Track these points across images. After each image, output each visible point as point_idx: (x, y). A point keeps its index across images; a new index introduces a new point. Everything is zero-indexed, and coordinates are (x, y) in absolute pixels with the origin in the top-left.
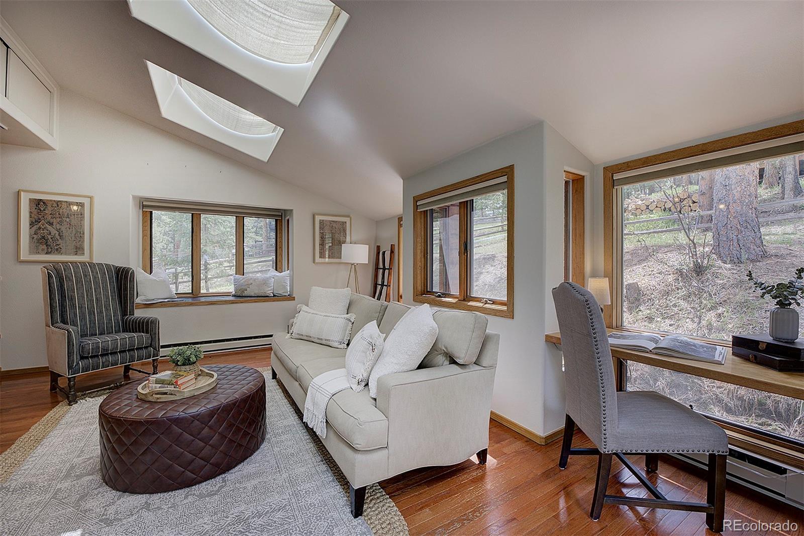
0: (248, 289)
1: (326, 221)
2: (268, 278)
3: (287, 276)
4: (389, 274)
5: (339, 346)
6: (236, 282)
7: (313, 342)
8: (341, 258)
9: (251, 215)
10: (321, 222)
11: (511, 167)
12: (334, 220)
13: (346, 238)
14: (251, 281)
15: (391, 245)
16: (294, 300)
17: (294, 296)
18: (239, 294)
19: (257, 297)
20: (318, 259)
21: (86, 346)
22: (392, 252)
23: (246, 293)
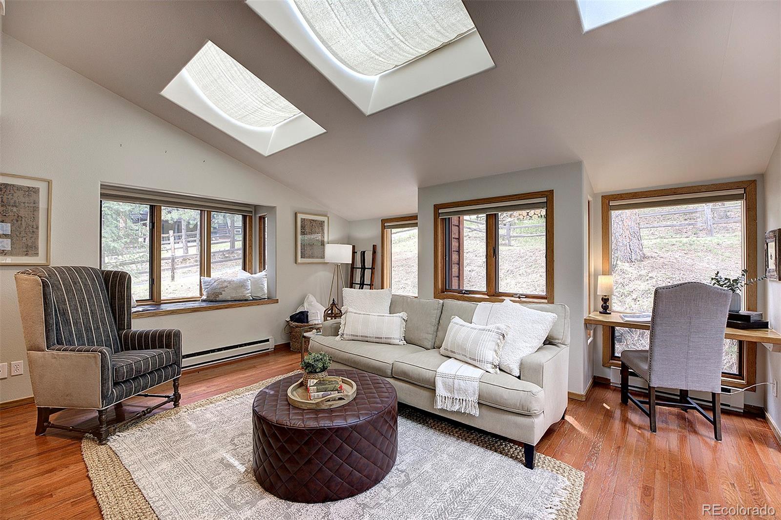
0: (223, 293)
1: (307, 220)
2: (245, 280)
3: (264, 278)
4: (372, 273)
5: (400, 343)
6: (207, 285)
7: (367, 341)
8: (324, 258)
9: (220, 210)
10: (303, 220)
11: (552, 192)
12: (314, 219)
13: (324, 237)
14: (226, 284)
15: (373, 245)
16: (278, 303)
17: (277, 298)
18: (211, 298)
19: (235, 301)
20: (300, 260)
21: (121, 369)
22: (374, 252)
23: (221, 297)
